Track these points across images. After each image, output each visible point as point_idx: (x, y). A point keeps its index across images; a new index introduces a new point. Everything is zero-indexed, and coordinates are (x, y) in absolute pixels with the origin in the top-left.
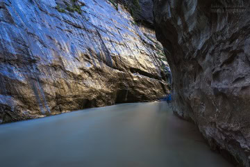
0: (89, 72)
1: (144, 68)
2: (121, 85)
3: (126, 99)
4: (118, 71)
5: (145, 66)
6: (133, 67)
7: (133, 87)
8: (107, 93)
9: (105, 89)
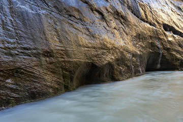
0: (101, 13)
1: (178, 27)
2: (152, 45)
3: (159, 66)
4: (149, 25)
5: (179, 25)
6: (166, 23)
7: (168, 49)
8: (134, 55)
9: (131, 48)
